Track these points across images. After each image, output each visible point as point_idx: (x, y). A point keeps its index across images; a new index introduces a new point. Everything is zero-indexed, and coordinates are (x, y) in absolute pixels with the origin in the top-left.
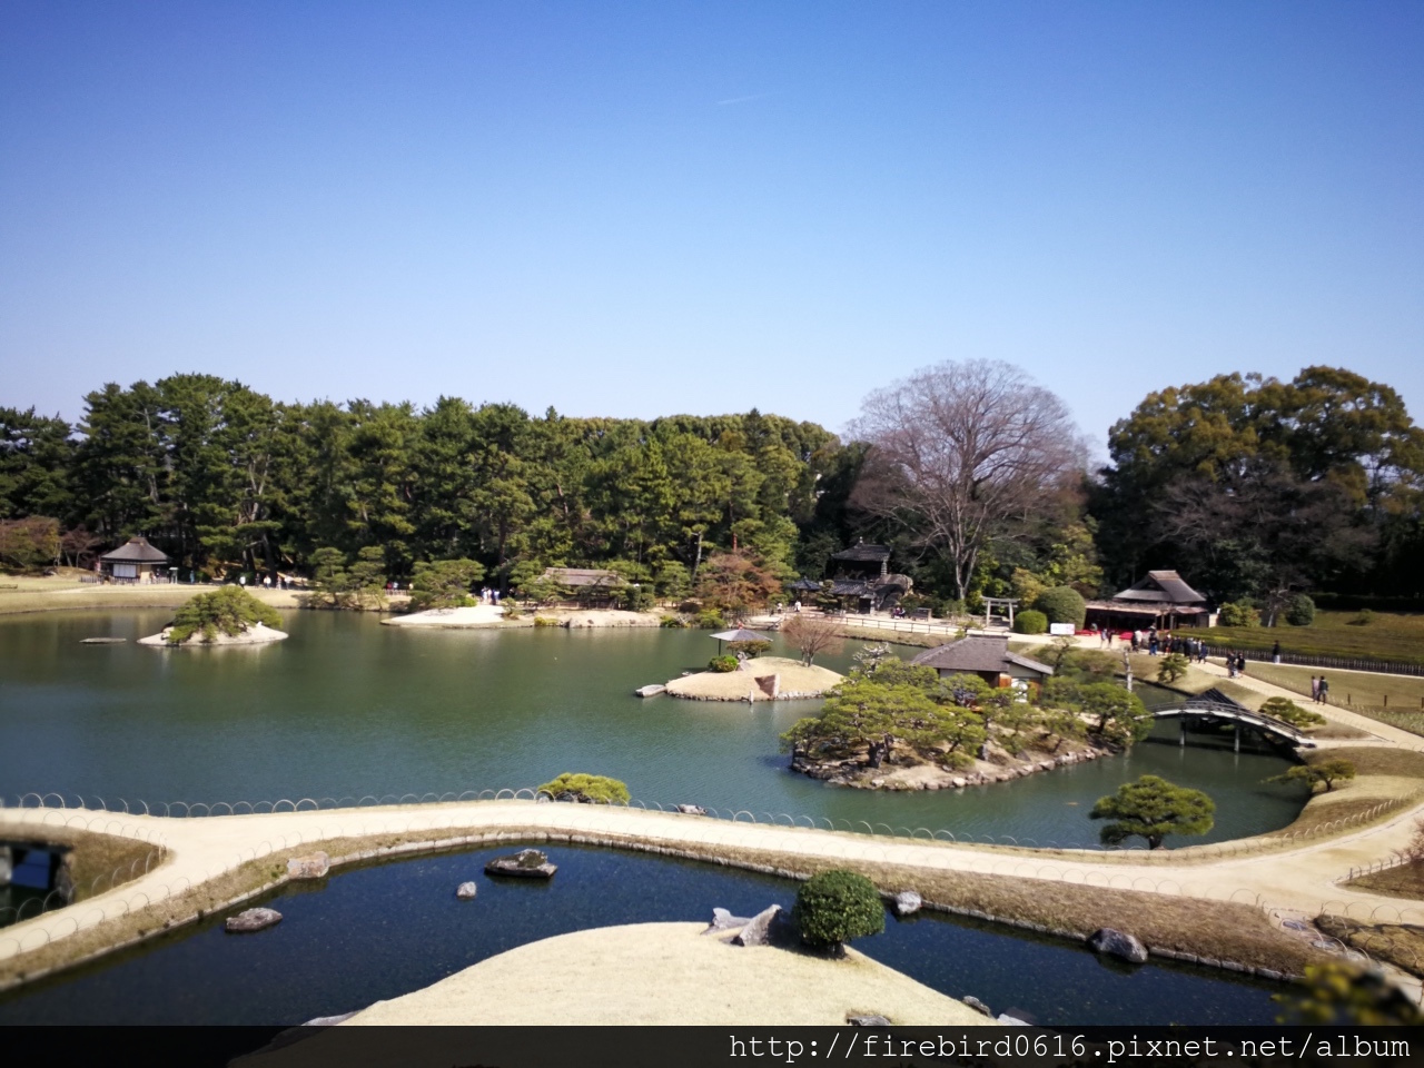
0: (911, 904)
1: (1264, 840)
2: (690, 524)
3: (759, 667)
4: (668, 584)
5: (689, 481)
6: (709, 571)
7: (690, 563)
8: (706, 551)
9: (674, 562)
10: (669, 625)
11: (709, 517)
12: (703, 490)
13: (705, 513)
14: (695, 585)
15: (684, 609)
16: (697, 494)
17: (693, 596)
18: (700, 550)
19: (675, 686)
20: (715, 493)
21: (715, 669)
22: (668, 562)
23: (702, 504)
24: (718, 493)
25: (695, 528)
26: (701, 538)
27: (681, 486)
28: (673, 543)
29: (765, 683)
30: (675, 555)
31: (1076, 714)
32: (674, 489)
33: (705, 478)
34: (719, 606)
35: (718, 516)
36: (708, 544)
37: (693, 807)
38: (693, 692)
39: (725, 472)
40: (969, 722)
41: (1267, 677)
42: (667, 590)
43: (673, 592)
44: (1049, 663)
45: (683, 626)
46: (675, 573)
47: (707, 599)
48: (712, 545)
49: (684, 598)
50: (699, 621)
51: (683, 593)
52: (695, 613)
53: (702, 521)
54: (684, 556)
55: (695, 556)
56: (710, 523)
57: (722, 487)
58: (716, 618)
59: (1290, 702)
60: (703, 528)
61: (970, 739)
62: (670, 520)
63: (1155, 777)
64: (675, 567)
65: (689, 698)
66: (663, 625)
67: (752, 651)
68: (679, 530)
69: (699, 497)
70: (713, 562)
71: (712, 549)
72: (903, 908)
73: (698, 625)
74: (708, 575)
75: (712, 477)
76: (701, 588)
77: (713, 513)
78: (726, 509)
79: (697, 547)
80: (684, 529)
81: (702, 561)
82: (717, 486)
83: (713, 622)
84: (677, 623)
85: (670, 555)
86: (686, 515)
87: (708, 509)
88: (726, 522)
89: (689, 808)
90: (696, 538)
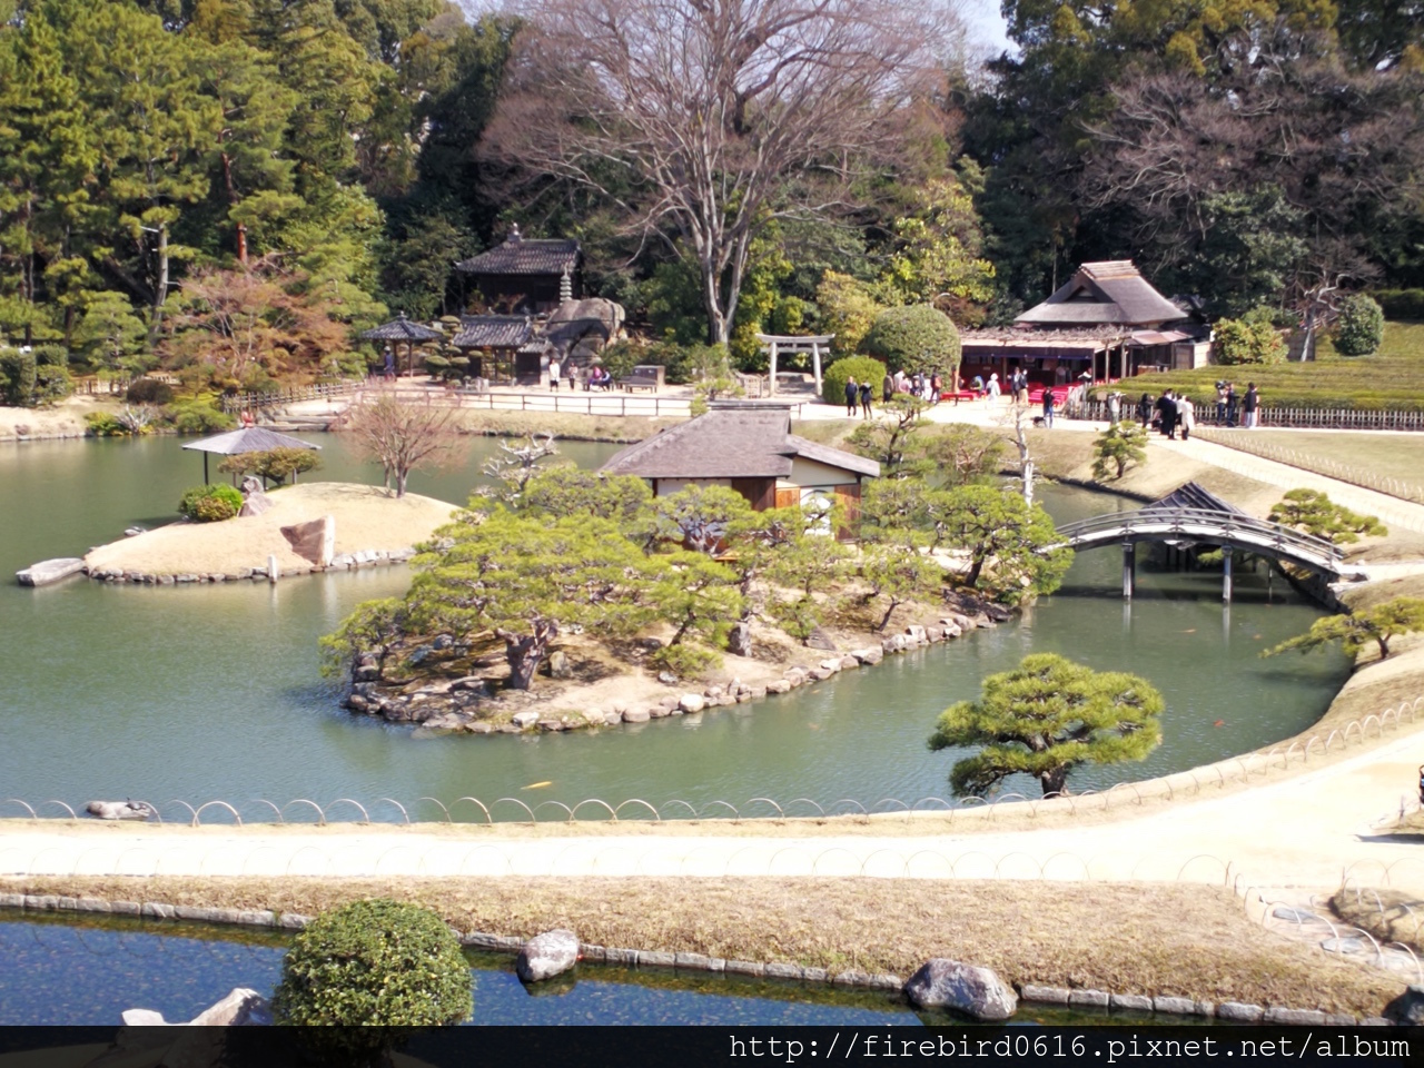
0: (556, 956)
1: (1253, 760)
2: (137, 207)
3: (292, 504)
4: (98, 343)
5: (130, 111)
6: (186, 309)
7: (142, 296)
8: (179, 268)
9: (108, 294)
10: (105, 433)
11: (179, 191)
12: (160, 129)
13: (168, 182)
14: (158, 342)
15: (134, 397)
16: (148, 140)
17: (155, 367)
18: (165, 265)
19: (105, 558)
20: (188, 135)
21: (196, 517)
22: (96, 295)
23: (161, 162)
24: (195, 134)
25: (147, 215)
26: (165, 237)
27: (111, 123)
28: (102, 252)
29: (302, 538)
30: (108, 277)
31: (924, 550)
32: (98, 131)
33: (165, 105)
34: (214, 385)
35: (198, 188)
36: (181, 251)
37: (121, 805)
38: (142, 568)
39: (208, 89)
40: (706, 580)
41: (1290, 455)
42: (95, 358)
43: (110, 362)
44: (874, 454)
45: (136, 433)
46: (111, 317)
47: (187, 371)
48: (190, 252)
49: (135, 372)
50: (172, 420)
51: (133, 361)
52: (162, 403)
53: (164, 200)
54: (132, 281)
55: (157, 281)
56: (185, 203)
57: (202, 122)
58: (208, 411)
59: (1323, 498)
60: (167, 215)
61: (713, 615)
62: (90, 202)
63: (1050, 657)
64: (112, 304)
65: (137, 581)
66: (91, 434)
67: (275, 474)
68: (115, 223)
69: (152, 147)
70: (193, 288)
71: (193, 261)
72: (540, 965)
73: (172, 429)
74: (185, 319)
75: (178, 99)
76: (172, 349)
77: (188, 182)
78: (217, 173)
79: (157, 258)
80: (126, 218)
81: (172, 289)
82: (193, 120)
83: (203, 418)
84: (123, 427)
85: (99, 279)
86: (126, 187)
87: (176, 173)
88: (220, 198)
89: (111, 808)
90: (153, 240)
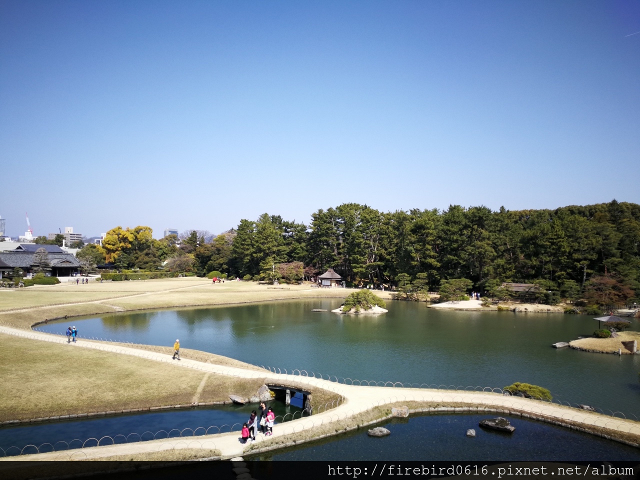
2: (579, 260)
3: (624, 336)
4: (567, 291)
5: (577, 239)
6: (591, 285)
7: (580, 281)
8: (589, 275)
9: (570, 280)
10: (568, 312)
11: (590, 257)
12: (585, 243)
13: (587, 255)
14: (583, 292)
15: (577, 304)
16: (582, 245)
17: (582, 298)
18: (585, 274)
19: (574, 343)
20: (593, 244)
21: (598, 336)
22: (567, 280)
23: (585, 250)
24: (594, 244)
25: (581, 263)
26: (585, 268)
27: (573, 242)
28: (569, 271)
29: (627, 345)
30: (570, 277)
32: (569, 243)
33: (586, 237)
34: (597, 303)
35: (595, 257)
36: (589, 271)
37: (588, 407)
38: (585, 347)
39: (598, 234)
42: (567, 294)
43: (571, 296)
45: (577, 313)
46: (571, 286)
47: (590, 300)
48: (592, 271)
49: (577, 299)
50: (586, 311)
51: (576, 296)
52: (584, 307)
53: (585, 259)
54: (575, 277)
55: (583, 277)
56: (591, 260)
57: (597, 242)
58: (596, 310)
60: (586, 262)
62: (567, 259)
64: (571, 283)
65: (583, 350)
66: (565, 312)
67: (619, 328)
68: (573, 264)
69: (583, 247)
70: (593, 280)
71: (592, 273)
73: (586, 313)
74: (590, 287)
75: (590, 236)
76: (587, 294)
77: (592, 255)
78: (599, 253)
79: (583, 273)
80: (575, 263)
81: (586, 280)
82: (594, 241)
83: (595, 311)
84: (574, 311)
85: (568, 277)
86: (576, 256)
87: (589, 252)
88: (600, 259)
89: (586, 407)
90: (583, 268)
